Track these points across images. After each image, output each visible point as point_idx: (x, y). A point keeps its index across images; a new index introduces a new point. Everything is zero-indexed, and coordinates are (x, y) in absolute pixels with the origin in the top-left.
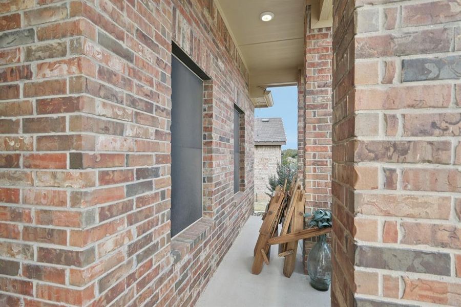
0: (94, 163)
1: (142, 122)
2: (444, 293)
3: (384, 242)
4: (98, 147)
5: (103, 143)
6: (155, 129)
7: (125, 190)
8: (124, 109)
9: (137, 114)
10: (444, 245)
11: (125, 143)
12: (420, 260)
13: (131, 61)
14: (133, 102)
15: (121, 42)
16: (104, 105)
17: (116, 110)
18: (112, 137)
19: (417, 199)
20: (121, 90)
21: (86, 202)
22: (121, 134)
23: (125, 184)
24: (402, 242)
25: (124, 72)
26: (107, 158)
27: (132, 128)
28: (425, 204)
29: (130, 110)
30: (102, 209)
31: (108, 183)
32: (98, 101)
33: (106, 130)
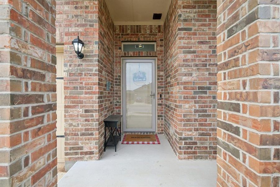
0: (182, 84)
1: (200, 71)
2: (238, 120)
3: (224, 100)
4: (183, 80)
5: (184, 79)
6: (208, 72)
7: (193, 93)
8: (192, 69)
9: (198, 69)
10: (238, 100)
11: (193, 78)
12: (232, 106)
13: (195, 53)
14: (196, 65)
15: (191, 49)
16: (185, 69)
17: (189, 69)
18: (188, 77)
19: (231, 82)
20: (191, 63)
21: (179, 93)
22: (191, 76)
23: (193, 91)
24: (228, 100)
25: (192, 58)
26: (185, 83)
27: (196, 74)
28: (233, 84)
29: (195, 68)
30: (184, 96)
31: (186, 89)
32: (183, 68)
33: (186, 75)
